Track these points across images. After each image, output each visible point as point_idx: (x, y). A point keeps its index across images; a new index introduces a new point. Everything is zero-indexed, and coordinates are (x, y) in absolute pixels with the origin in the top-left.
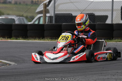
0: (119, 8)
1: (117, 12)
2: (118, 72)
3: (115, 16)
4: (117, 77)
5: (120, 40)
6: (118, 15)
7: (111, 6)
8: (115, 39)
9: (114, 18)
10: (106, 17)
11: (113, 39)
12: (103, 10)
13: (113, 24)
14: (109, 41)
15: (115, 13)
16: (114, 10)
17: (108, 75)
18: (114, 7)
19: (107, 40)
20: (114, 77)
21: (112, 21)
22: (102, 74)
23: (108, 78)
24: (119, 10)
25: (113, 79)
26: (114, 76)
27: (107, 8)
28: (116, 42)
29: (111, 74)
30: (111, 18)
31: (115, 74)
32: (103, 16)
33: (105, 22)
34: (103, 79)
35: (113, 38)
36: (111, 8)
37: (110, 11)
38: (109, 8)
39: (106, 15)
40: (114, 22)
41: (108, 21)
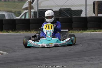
0: (91, 4)
1: (89, 7)
2: (92, 58)
3: (88, 10)
4: (92, 63)
5: (93, 31)
6: (91, 9)
7: (85, 2)
8: (89, 30)
9: (87, 12)
10: (81, 11)
11: (87, 30)
12: (78, 5)
13: (87, 17)
14: (84, 31)
15: (88, 8)
16: (87, 5)
17: (84, 61)
18: (87, 3)
19: (82, 30)
20: (89, 63)
21: (86, 14)
22: (79, 61)
23: (84, 64)
24: (91, 5)
25: (88, 64)
26: (89, 61)
27: (82, 4)
28: (90, 32)
29: (87, 60)
30: (85, 12)
31: (90, 60)
32: (79, 10)
33: (80, 15)
34: (80, 64)
35: (87, 28)
36: (85, 4)
37: (84, 6)
38: (83, 4)
39: (81, 9)
40: (88, 16)
41: (83, 15)
